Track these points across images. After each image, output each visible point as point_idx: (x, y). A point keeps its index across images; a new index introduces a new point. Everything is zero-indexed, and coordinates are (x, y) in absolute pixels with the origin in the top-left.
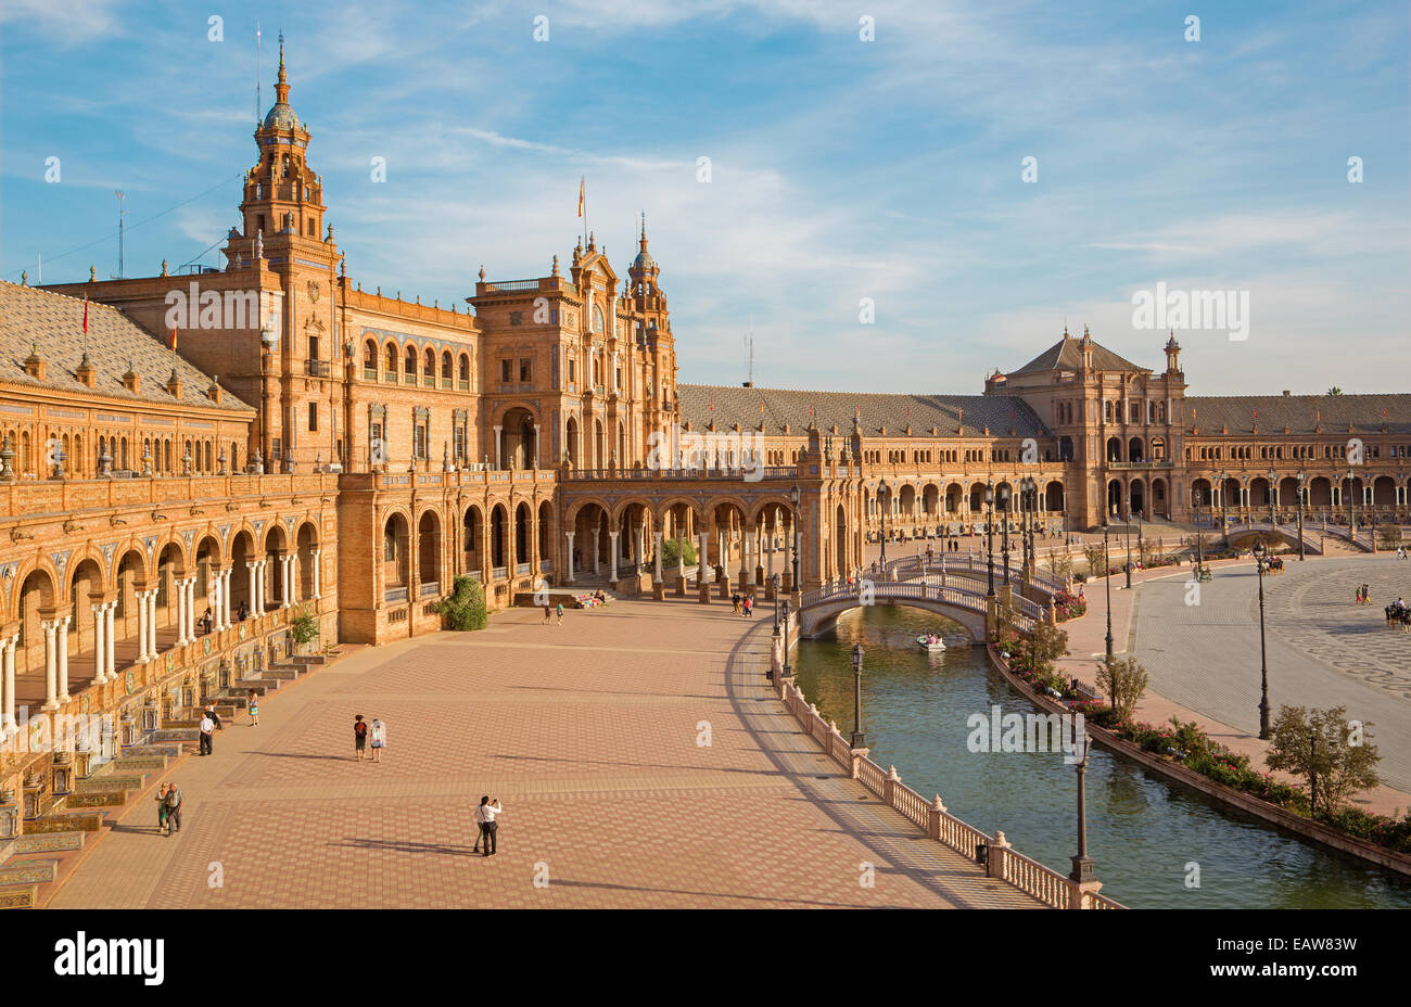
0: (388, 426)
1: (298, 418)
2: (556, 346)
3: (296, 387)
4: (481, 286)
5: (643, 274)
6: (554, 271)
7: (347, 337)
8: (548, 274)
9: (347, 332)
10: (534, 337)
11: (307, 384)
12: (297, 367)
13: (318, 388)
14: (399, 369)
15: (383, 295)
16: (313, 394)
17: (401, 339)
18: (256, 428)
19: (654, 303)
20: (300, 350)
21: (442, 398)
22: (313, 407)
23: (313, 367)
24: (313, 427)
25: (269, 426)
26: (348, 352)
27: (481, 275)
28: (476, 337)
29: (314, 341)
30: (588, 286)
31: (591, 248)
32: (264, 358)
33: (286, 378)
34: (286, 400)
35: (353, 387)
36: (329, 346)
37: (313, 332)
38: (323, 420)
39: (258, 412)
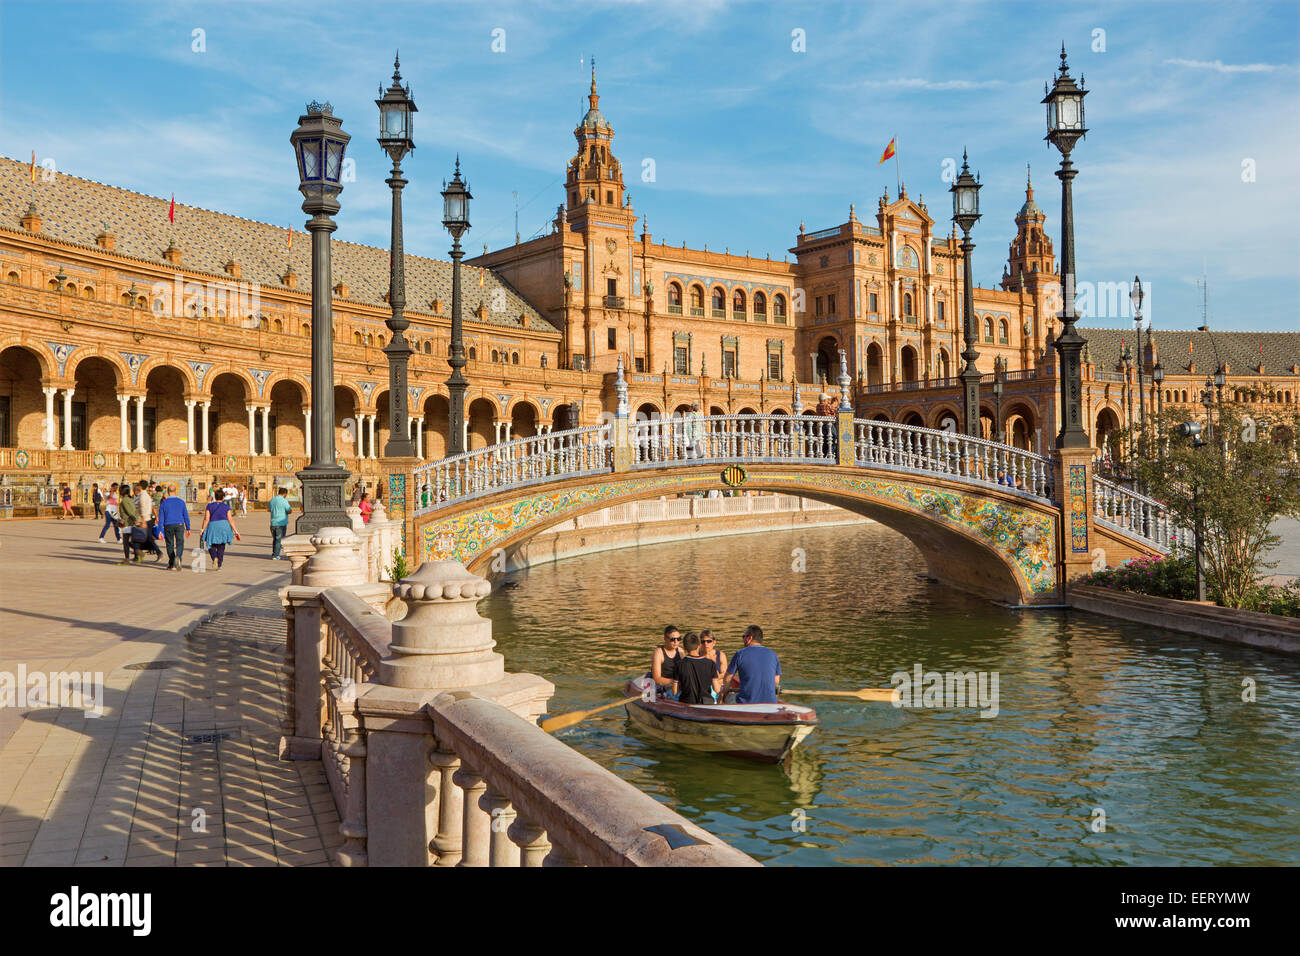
0: (692, 350)
1: (597, 340)
2: (852, 281)
3: (595, 316)
4: (800, 238)
5: (1026, 222)
6: (851, 218)
7: (647, 280)
8: (847, 221)
9: (647, 276)
10: (837, 275)
11: (605, 315)
12: (596, 301)
13: (617, 317)
14: (706, 305)
15: (688, 246)
16: (612, 321)
17: (708, 282)
18: (562, 347)
19: (1038, 248)
20: (600, 288)
21: (754, 329)
22: (612, 333)
23: (612, 302)
24: (612, 344)
25: (570, 344)
26: (648, 291)
27: (801, 229)
28: (792, 280)
29: (612, 284)
30: (892, 229)
31: (901, 196)
32: (566, 295)
33: (586, 310)
34: (586, 326)
35: (651, 317)
36: (627, 285)
37: (612, 275)
38: (622, 342)
39: (563, 334)
